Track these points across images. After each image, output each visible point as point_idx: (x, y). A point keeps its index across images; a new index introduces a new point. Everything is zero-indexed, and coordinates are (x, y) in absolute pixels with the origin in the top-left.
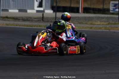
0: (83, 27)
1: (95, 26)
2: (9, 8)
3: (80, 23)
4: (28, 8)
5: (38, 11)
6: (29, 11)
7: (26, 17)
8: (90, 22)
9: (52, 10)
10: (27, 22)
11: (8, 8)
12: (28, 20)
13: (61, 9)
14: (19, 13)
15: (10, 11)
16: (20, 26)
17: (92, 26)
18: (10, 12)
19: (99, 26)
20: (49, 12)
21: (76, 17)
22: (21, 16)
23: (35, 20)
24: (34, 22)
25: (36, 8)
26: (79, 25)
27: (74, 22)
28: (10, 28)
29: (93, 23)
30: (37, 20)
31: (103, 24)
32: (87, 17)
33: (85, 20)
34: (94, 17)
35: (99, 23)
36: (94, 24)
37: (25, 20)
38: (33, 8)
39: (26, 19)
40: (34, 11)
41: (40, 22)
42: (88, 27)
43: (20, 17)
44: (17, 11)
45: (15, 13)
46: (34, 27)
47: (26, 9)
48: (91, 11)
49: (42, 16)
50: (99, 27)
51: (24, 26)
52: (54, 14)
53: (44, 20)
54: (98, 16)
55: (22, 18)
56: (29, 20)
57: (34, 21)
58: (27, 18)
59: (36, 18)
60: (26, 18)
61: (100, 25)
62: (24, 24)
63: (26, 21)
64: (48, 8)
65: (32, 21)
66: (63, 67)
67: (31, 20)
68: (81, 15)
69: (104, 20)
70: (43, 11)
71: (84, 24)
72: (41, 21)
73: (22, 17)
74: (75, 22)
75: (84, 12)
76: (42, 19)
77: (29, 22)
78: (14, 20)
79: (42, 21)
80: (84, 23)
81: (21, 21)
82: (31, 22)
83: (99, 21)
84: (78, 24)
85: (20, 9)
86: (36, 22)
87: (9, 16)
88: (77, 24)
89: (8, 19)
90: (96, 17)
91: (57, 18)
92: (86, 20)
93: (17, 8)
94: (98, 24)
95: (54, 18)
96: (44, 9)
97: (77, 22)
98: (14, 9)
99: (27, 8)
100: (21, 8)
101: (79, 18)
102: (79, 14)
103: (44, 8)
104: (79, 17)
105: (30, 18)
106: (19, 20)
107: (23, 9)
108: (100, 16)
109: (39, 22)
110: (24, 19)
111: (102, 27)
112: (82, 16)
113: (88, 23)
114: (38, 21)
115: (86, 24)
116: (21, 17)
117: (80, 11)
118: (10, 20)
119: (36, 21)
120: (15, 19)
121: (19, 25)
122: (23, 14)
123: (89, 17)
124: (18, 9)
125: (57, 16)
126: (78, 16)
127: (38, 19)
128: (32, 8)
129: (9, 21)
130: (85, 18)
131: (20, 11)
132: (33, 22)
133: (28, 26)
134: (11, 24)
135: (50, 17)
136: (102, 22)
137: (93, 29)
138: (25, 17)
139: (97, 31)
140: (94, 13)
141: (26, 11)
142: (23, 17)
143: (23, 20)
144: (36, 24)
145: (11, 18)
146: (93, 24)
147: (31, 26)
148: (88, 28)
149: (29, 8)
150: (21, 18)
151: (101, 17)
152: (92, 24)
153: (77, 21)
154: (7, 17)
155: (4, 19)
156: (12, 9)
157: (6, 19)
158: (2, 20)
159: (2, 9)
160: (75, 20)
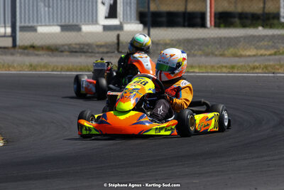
2: (37, 22)
3: (207, 55)
4: (83, 20)
5: (106, 28)
6: (85, 28)
7: (79, 44)
8: (232, 50)
9: (141, 23)
10: (81, 56)
11: (35, 24)
12: (84, 52)
13: (164, 19)
14: (63, 33)
15: (41, 29)
18: (42, 34)
20: (134, 29)
21: (198, 39)
22: (66, 42)
23: (101, 50)
26: (203, 59)
27: (193, 52)
29: (239, 54)
30: (105, 50)
31: (261, 55)
32: (225, 38)
33: (218, 46)
35: (252, 52)
36: (241, 56)
37: (76, 52)
38: (95, 22)
39: (78, 50)
40: (98, 29)
43: (63, 46)
44: (57, 29)
49: (116, 41)
53: (120, 50)
55: (70, 48)
56: (85, 50)
57: (98, 53)
58: (82, 46)
59: (101, 46)
60: (78, 47)
61: (254, 56)
63: (79, 54)
64: (131, 20)
65: (92, 52)
67: (90, 51)
68: (211, 32)
69: (266, 43)
71: (216, 56)
72: (114, 52)
73: (69, 45)
74: (196, 52)
75: (215, 26)
76: (116, 46)
77: (86, 56)
78: (50, 53)
79: (116, 52)
80: (216, 53)
81: (67, 56)
82: (91, 57)
83: (253, 47)
84: (203, 57)
85: (63, 23)
87: (37, 43)
88: (201, 55)
89: (36, 52)
92: (221, 47)
94: (249, 56)
96: (121, 23)
97: (200, 52)
98: (50, 25)
99: (81, 22)
100: (67, 23)
101: (204, 42)
105: (89, 45)
106: (62, 52)
109: (109, 55)
110: (74, 50)
111: (257, 65)
112: (212, 36)
113: (226, 52)
114: (107, 53)
115: (221, 55)
116: (66, 45)
117: (208, 24)
118: (40, 52)
119: (103, 53)
120: (53, 50)
122: (71, 38)
124: (59, 25)
127: (107, 48)
128: (92, 22)
129: (37, 55)
130: (220, 41)
131: (65, 28)
136: (261, 48)
138: (76, 44)
140: (244, 26)
141: (77, 28)
142: (70, 45)
143: (72, 52)
145: (42, 48)
146: (237, 56)
149: (85, 22)
150: (66, 47)
151: (259, 36)
152: (235, 55)
153: (200, 50)
154: (33, 47)
155: (26, 51)
156: (46, 25)
157: (31, 51)
158: (21, 54)
159: (21, 27)
160: (196, 47)
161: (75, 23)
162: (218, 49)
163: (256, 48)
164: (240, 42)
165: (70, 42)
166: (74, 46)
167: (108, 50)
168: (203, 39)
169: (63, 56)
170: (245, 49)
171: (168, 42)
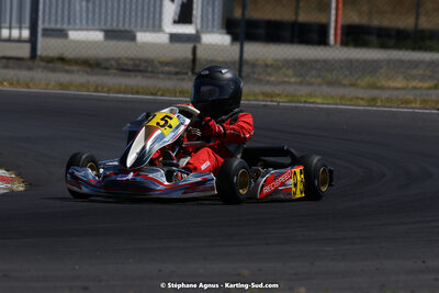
0: (342, 98)
1: (385, 95)
2: (69, 23)
3: (330, 84)
4: (139, 24)
5: (174, 38)
6: (142, 37)
7: (132, 59)
8: (367, 80)
9: (228, 33)
10: (136, 76)
11: (66, 26)
12: (140, 71)
13: (262, 31)
14: (106, 43)
15: (73, 35)
16: (109, 91)
17: (375, 93)
18: (75, 42)
19: (402, 95)
20: (217, 41)
21: (317, 61)
22: (114, 55)
23: (167, 68)
24: (161, 76)
25: (170, 27)
26: (326, 89)
27: (308, 79)
28: (75, 97)
29: (379, 84)
30: (172, 69)
31: (414, 88)
32: (357, 61)
33: (347, 73)
34: (383, 61)
35: (399, 83)
36: (382, 88)
37: (128, 71)
38: (157, 27)
39: (131, 68)
40: (162, 38)
41: (183, 80)
42: (362, 99)
43: (108, 60)
44: (98, 36)
45: (90, 42)
46: (162, 95)
47: (132, 27)
48: (373, 38)
49: (190, 56)
50: (401, 97)
51: (124, 93)
52: (237, 47)
53: (196, 70)
54: (397, 57)
55: (119, 64)
56: (142, 68)
57: (162, 73)
58: (137, 62)
59: (167, 64)
60: (131, 62)
61: (403, 89)
62: (126, 86)
63: (132, 74)
64: (213, 27)
65: (152, 72)
66: (268, 244)
67: (150, 69)
68: (335, 52)
69: (421, 72)
70: (195, 39)
71: (344, 86)
72: (186, 73)
73: (117, 60)
74: (313, 80)
75: (345, 43)
76: (190, 64)
77: (143, 77)
78: (89, 70)
79: (190, 74)
80: (345, 82)
81: (115, 74)
82: (152, 78)
83: (401, 76)
85: (109, 27)
86: (170, 79)
87: (69, 54)
88: (320, 85)
89: (67, 67)
90: (389, 62)
91: (247, 62)
92: (351, 73)
93: (97, 27)
94: (397, 89)
95: (233, 63)
96: (197, 32)
97: (319, 80)
98: (88, 29)
99: (136, 26)
100: (115, 27)
101: (327, 65)
102: (328, 48)
103: (199, 27)
104: (325, 61)
105: (149, 62)
106: (106, 68)
107: (121, 27)
108: (403, 58)
109: (179, 77)
110: (126, 67)
111: (411, 98)
112: (337, 58)
113: (359, 82)
115: (352, 85)
116: (113, 59)
117: (332, 38)
118: (75, 68)
119: (169, 73)
120: (92, 65)
121: (105, 89)
122: (120, 49)
123: (365, 62)
124: (101, 30)
125: (245, 56)
126: (324, 57)
127: (175, 66)
128: (154, 27)
129: (67, 71)
130: (350, 65)
131: (111, 34)
132: (157, 78)
133: (138, 93)
134: (78, 84)
135: (221, 59)
136: (413, 78)
137: (379, 104)
138: (126, 59)
139: (395, 113)
140: (383, 46)
141: (133, 38)
142: (120, 59)
143: (123, 70)
144: (169, 84)
145: (75, 62)
146: (377, 88)
147: (152, 94)
148: (361, 102)
149: (142, 26)
150: (113, 63)
151: (409, 61)
152: (373, 87)
153: (320, 76)
154: (62, 59)
155: (51, 65)
156: (81, 29)
157: (59, 65)
158: (44, 68)
159: (45, 30)
160: (314, 72)
161: (127, 27)
162: (346, 76)
163: (405, 78)
164: (381, 68)
165: (120, 55)
166: (126, 61)
167: (177, 70)
168: (324, 61)
169: (108, 75)
170: (389, 79)
171: (269, 62)
